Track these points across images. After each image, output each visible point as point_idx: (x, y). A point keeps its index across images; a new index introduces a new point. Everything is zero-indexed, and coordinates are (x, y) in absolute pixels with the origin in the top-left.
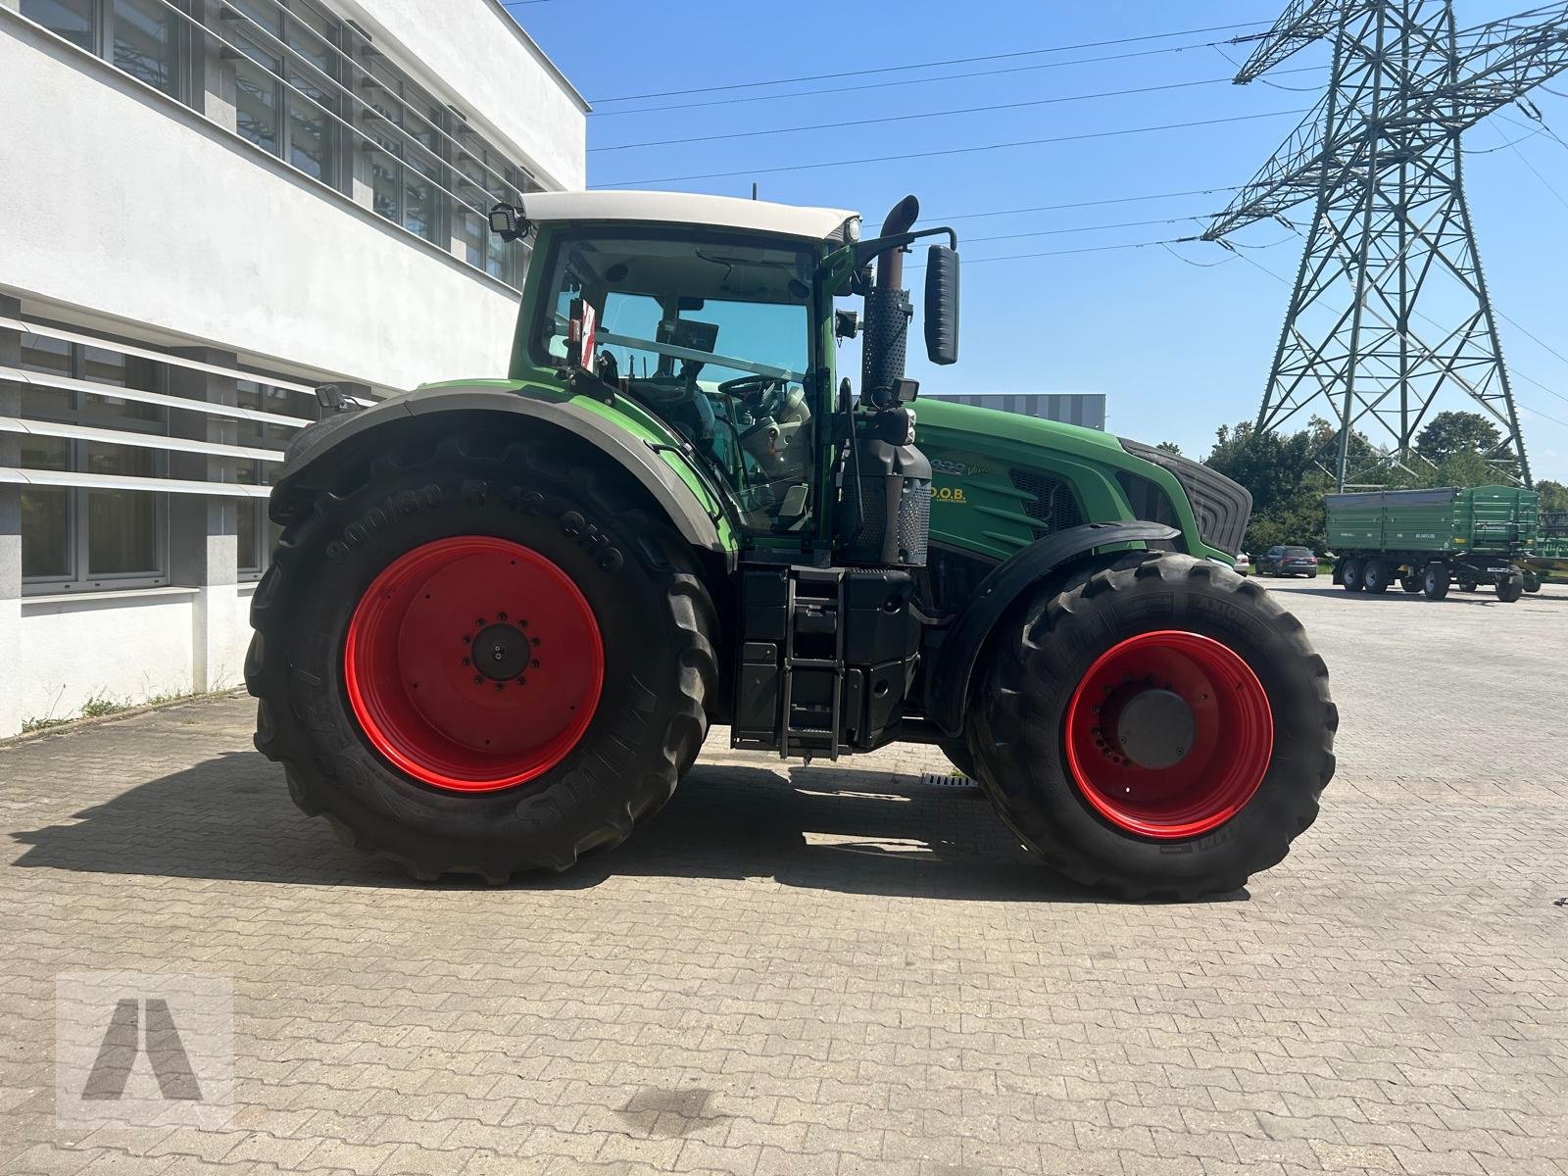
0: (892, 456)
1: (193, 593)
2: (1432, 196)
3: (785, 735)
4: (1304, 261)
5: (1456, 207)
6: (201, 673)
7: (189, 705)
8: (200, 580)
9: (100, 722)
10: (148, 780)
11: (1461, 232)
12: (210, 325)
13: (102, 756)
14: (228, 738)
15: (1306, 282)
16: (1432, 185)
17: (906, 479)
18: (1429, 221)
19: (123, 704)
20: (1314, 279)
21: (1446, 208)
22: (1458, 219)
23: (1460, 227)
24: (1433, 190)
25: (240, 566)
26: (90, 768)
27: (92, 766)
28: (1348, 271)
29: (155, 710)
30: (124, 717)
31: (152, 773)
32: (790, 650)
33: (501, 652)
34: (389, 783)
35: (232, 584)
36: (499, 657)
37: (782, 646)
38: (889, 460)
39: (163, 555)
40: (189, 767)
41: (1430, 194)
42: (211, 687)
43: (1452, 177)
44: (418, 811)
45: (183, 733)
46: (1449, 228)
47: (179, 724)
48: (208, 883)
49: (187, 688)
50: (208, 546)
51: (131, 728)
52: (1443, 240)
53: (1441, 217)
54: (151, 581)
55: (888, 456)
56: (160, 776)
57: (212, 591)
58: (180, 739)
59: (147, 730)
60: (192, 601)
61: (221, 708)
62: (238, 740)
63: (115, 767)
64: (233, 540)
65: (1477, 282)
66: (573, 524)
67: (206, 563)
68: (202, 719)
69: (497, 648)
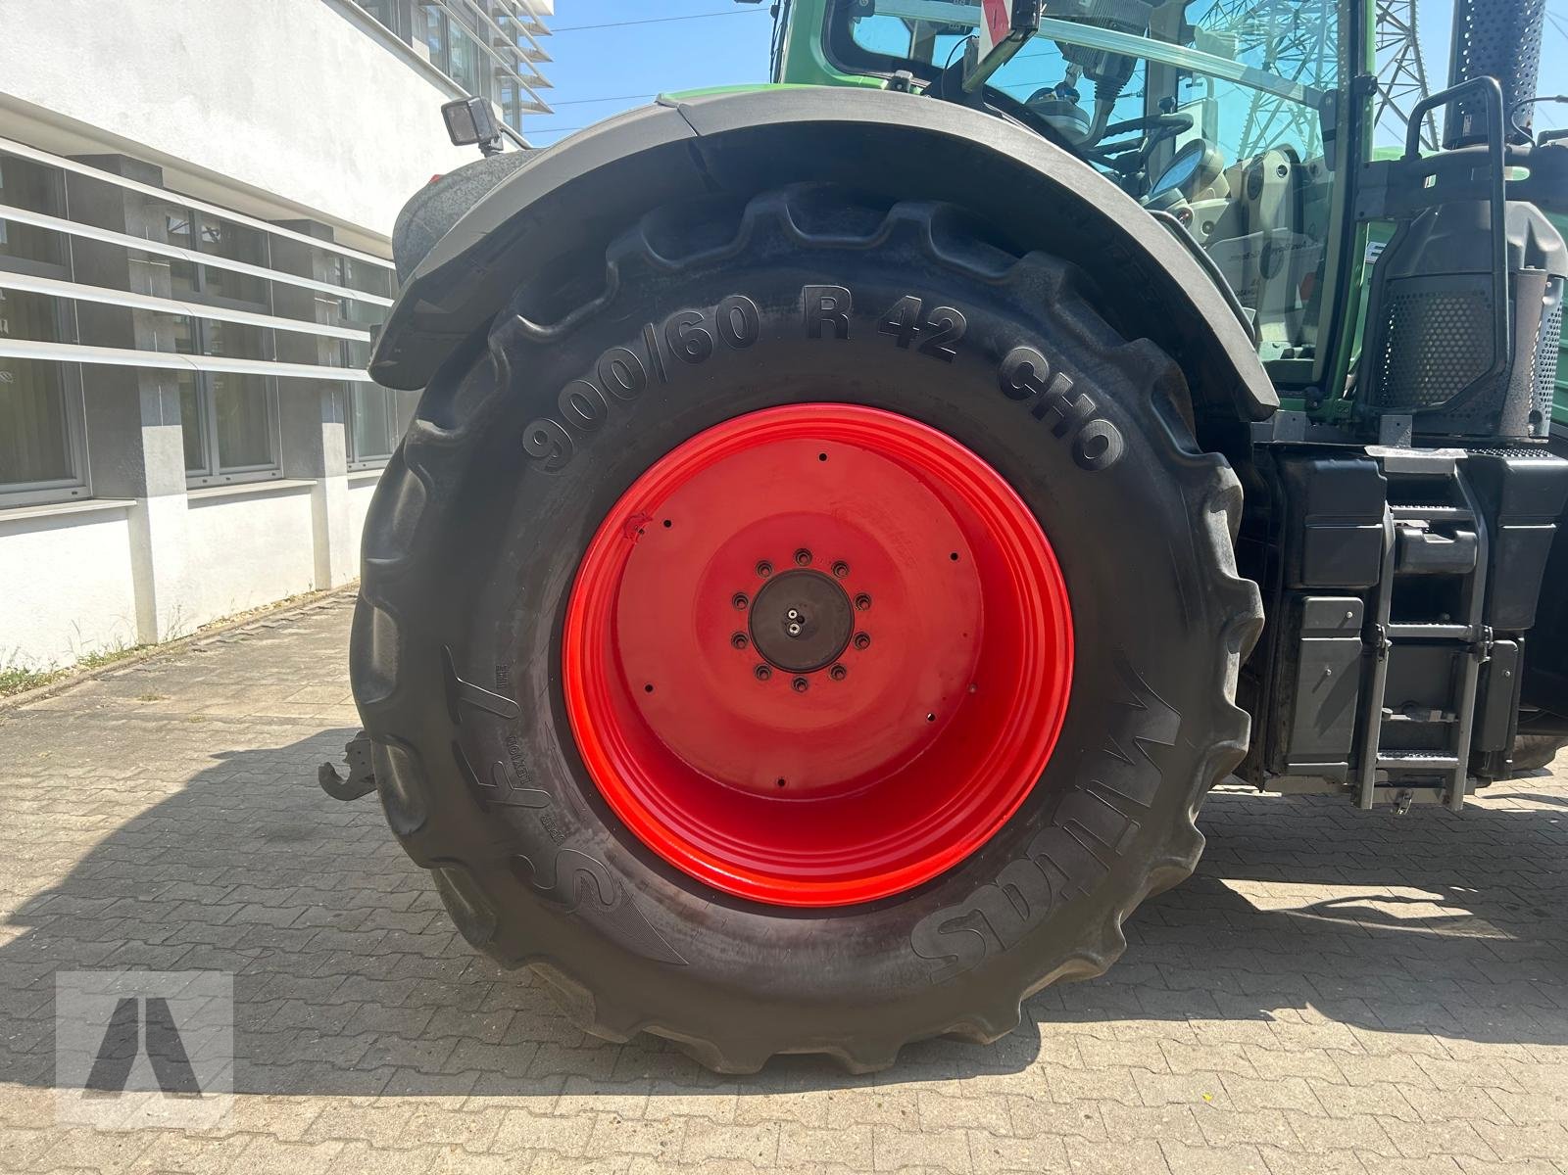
0: (1525, 236)
1: (127, 508)
2: (1385, 44)
3: (1370, 767)
4: (1251, 115)
5: (1411, 54)
6: (147, 614)
7: (140, 666)
8: (137, 489)
9: (16, 705)
10: (118, 822)
11: (1414, 82)
12: (127, 116)
13: (32, 771)
14: (219, 725)
15: (1252, 138)
16: (1385, 31)
17: (1552, 277)
18: (1383, 71)
19: (46, 670)
20: (1261, 136)
21: (1399, 56)
22: (1413, 69)
23: (1414, 77)
24: (1386, 37)
25: (188, 468)
26: (17, 799)
27: (20, 793)
28: (1298, 125)
29: (94, 677)
30: (52, 693)
31: (117, 803)
32: (1385, 608)
33: (800, 620)
34: (661, 899)
35: (179, 493)
36: (796, 629)
37: (1371, 599)
38: (1520, 242)
39: (80, 455)
40: (175, 789)
41: (1382, 41)
42: (163, 634)
43: (1408, 24)
44: (723, 950)
45: (145, 718)
46: (1402, 77)
47: (135, 701)
48: (309, 1107)
49: (130, 639)
50: (145, 441)
51: (66, 714)
52: (1395, 91)
53: (1395, 65)
54: (67, 493)
55: (1518, 234)
56: (134, 812)
57: (154, 504)
58: (145, 730)
59: (92, 716)
60: (127, 518)
61: (190, 671)
62: (234, 727)
63: (56, 794)
64: (176, 432)
65: (1429, 136)
66: (1026, 371)
67: (143, 466)
68: (167, 692)
69: (793, 614)
